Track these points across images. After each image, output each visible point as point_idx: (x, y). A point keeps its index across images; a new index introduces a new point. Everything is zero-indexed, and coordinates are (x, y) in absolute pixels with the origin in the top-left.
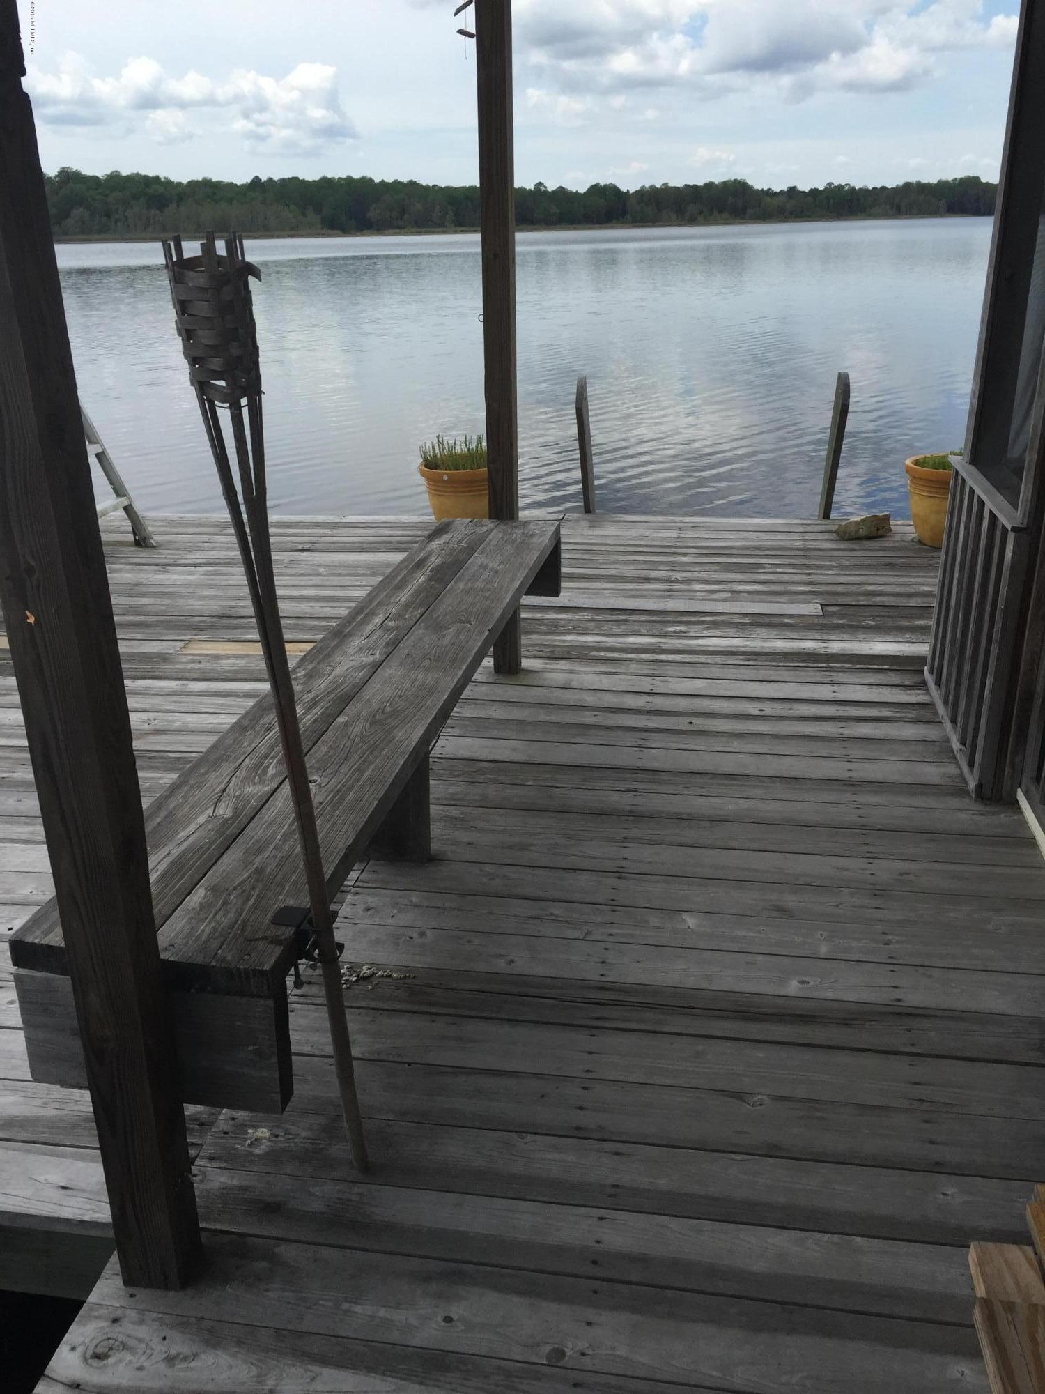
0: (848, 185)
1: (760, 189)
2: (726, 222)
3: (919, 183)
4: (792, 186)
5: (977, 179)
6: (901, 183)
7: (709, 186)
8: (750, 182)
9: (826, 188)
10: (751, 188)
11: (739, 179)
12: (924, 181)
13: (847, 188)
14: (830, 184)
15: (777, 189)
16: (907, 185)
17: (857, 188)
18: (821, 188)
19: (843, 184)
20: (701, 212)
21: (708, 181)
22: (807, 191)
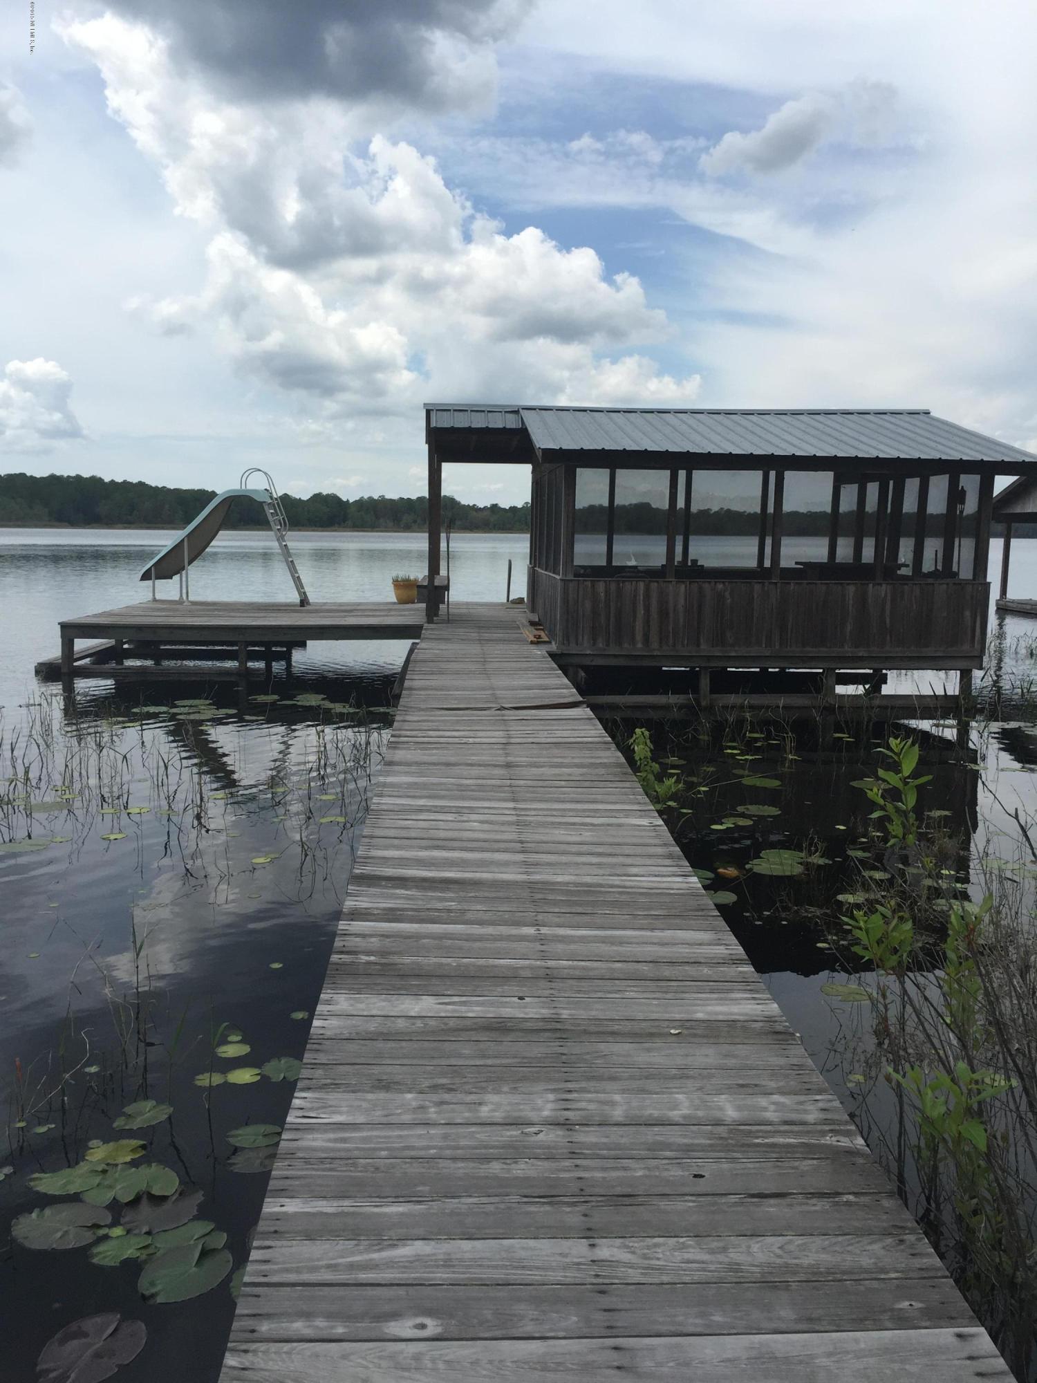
18: (520, 506)
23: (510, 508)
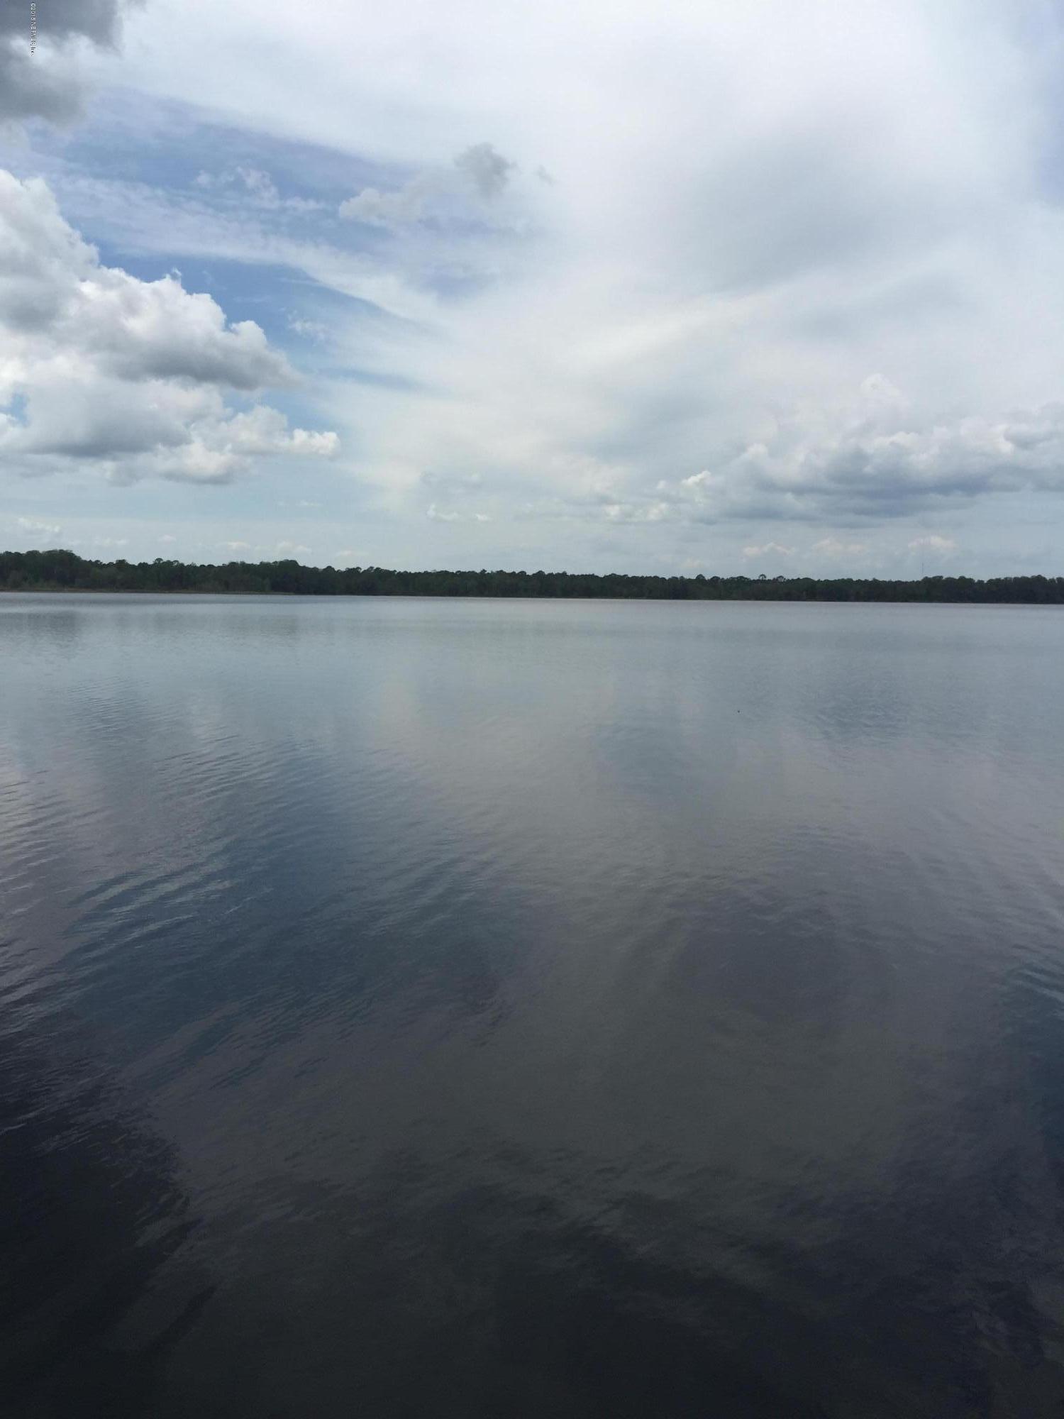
0: (177, 561)
1: (88, 560)
2: (54, 589)
3: (243, 564)
4: (121, 559)
5: (294, 563)
6: (227, 563)
7: (33, 554)
8: (77, 553)
9: (155, 564)
10: (78, 559)
11: (65, 549)
12: (248, 562)
13: (176, 564)
14: (159, 560)
15: (105, 561)
16: (233, 564)
17: (186, 565)
18: (150, 562)
19: (172, 560)
20: (25, 579)
21: (31, 550)
22: (137, 564)
23: (140, 564)
